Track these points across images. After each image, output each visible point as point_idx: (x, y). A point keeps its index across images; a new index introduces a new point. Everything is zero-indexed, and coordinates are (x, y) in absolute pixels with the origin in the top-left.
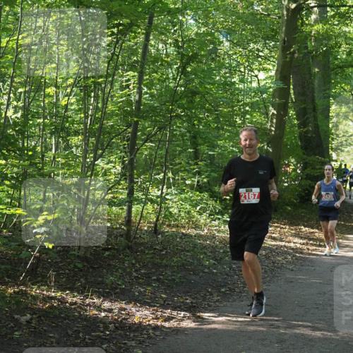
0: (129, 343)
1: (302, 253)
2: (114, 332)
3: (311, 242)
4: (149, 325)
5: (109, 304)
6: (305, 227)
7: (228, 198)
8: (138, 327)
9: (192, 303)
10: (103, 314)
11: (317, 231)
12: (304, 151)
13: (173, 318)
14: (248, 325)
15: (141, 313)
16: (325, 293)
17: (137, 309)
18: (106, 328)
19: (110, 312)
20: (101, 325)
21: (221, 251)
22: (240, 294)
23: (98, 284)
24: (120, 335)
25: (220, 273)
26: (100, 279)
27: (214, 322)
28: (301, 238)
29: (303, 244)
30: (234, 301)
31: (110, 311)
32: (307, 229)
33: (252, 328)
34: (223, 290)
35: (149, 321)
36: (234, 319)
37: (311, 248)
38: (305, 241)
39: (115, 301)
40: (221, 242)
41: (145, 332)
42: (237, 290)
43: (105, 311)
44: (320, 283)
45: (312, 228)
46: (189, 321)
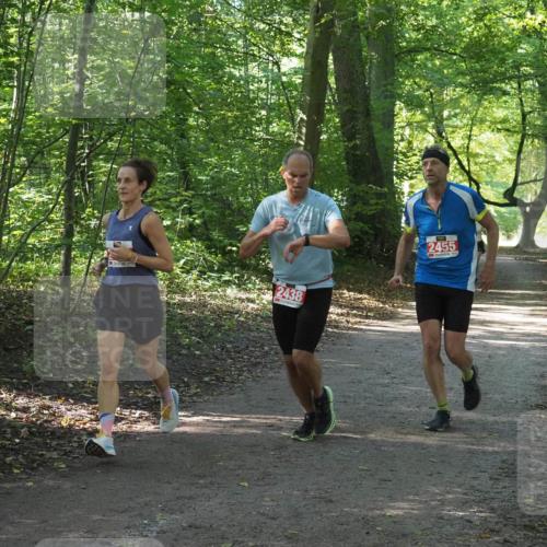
0: (48, 455)
1: (337, 327)
2: (26, 439)
3: (355, 312)
4: (84, 429)
5: (26, 400)
6: (349, 290)
7: (234, 249)
8: (65, 433)
9: (155, 397)
10: (13, 415)
11: (366, 296)
12: (351, 177)
13: (122, 419)
14: (235, 426)
15: (74, 412)
16: (360, 382)
17: (69, 407)
18: (16, 433)
19: (25, 412)
20: (9, 430)
21: (212, 324)
22: (231, 385)
23: (12, 372)
24: (36, 443)
25: (206, 356)
26: (15, 365)
27: (184, 424)
28: (340, 306)
29: (342, 315)
30: (221, 393)
31: (25, 410)
32: (352, 293)
33: (241, 431)
34: (206, 379)
35: (85, 424)
36: (216, 419)
37: (352, 320)
38: (345, 311)
39: (36, 396)
40: (214, 312)
41: (75, 439)
42: (228, 378)
43: (17, 410)
44: (356, 368)
45: (361, 293)
46: (146, 423)
